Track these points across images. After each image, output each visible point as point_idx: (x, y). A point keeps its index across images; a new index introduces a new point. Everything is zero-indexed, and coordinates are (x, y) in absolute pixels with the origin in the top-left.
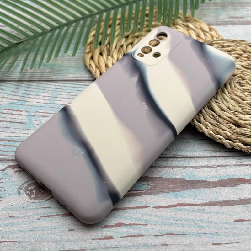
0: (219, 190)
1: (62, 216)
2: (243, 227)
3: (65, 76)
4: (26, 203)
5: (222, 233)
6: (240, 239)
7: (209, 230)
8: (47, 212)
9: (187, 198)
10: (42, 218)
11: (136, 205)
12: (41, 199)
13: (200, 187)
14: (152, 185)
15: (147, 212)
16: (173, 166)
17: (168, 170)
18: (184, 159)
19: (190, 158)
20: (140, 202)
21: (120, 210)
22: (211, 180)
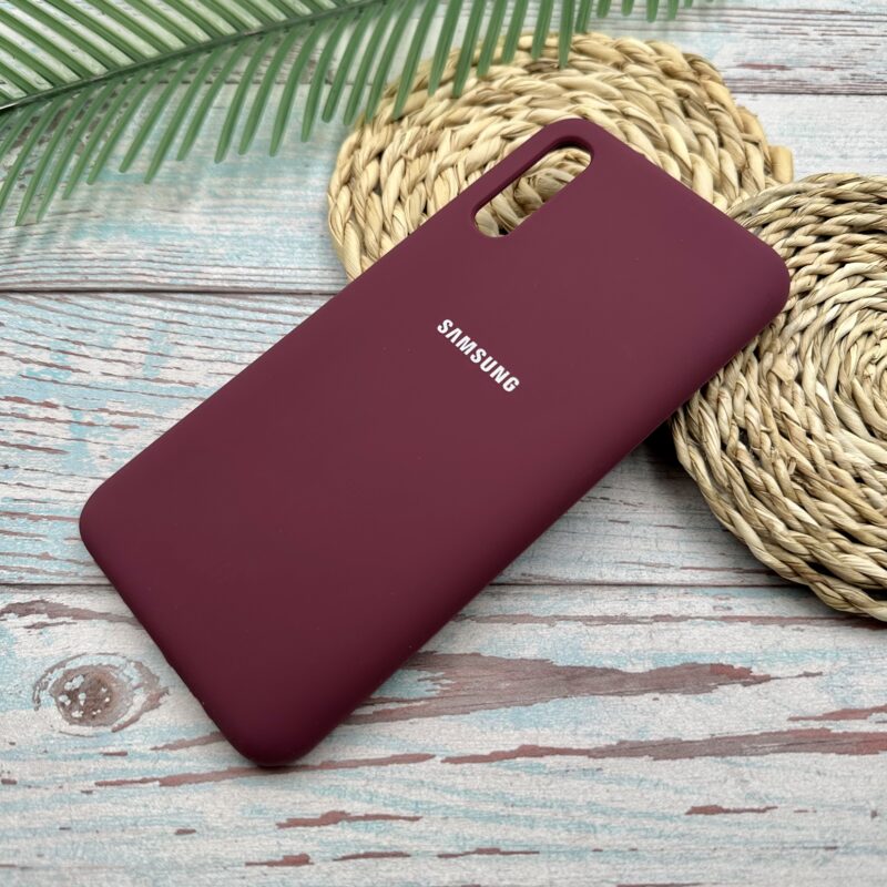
1: (160, 786)
2: (715, 831)
3: (198, 276)
4: (54, 735)
5: (648, 851)
6: (703, 875)
7: (610, 840)
8: (115, 769)
10: (99, 788)
11: (390, 753)
12: (100, 725)
14: (449, 682)
15: (422, 777)
16: (516, 616)
17: (499, 628)
18: (556, 589)
19: (572, 587)
20: (404, 741)
21: (341, 770)
22: (629, 669)
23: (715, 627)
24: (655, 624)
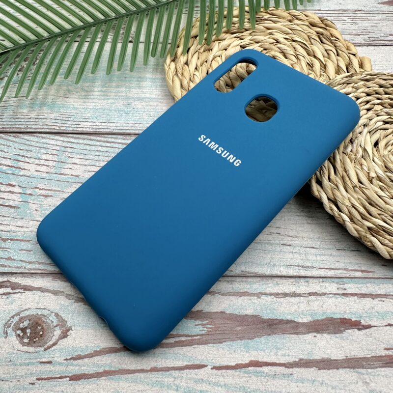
0: (313, 338)
1: (69, 380)
3: (78, 126)
4: (15, 352)
8: (46, 371)
9: (264, 351)
10: (38, 381)
11: (185, 364)
12: (38, 346)
13: (284, 332)
14: (211, 326)
15: (202, 377)
16: (241, 292)
17: (233, 299)
18: (258, 279)
19: (267, 278)
20: (191, 357)
21: (160, 372)
22: (300, 320)
23: (340, 299)
24: (310, 297)
